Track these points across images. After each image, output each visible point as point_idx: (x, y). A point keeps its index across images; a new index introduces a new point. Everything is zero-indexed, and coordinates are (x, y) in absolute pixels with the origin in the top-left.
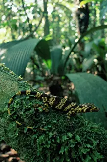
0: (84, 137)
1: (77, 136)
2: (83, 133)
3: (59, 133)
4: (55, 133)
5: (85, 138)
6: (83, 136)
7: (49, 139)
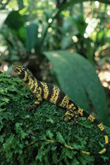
0: (69, 134)
1: (60, 133)
2: (67, 129)
3: (34, 132)
4: (29, 131)
5: (71, 136)
6: (67, 134)
7: (20, 141)
